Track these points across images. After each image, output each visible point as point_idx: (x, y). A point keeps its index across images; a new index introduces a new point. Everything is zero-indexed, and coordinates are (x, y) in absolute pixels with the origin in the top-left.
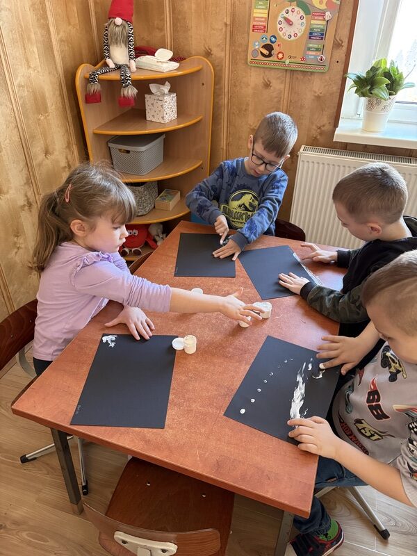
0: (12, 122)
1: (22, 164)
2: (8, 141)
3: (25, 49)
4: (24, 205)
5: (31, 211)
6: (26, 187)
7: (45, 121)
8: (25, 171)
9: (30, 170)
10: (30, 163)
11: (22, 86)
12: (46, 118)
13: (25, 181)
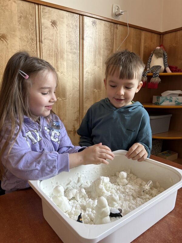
0: (77, 88)
1: (77, 109)
2: (71, 96)
3: (95, 56)
4: (71, 131)
5: (74, 135)
6: (76, 122)
7: (98, 93)
8: (77, 114)
9: (81, 114)
10: (82, 111)
11: (89, 73)
12: (98, 91)
13: (76, 119)
